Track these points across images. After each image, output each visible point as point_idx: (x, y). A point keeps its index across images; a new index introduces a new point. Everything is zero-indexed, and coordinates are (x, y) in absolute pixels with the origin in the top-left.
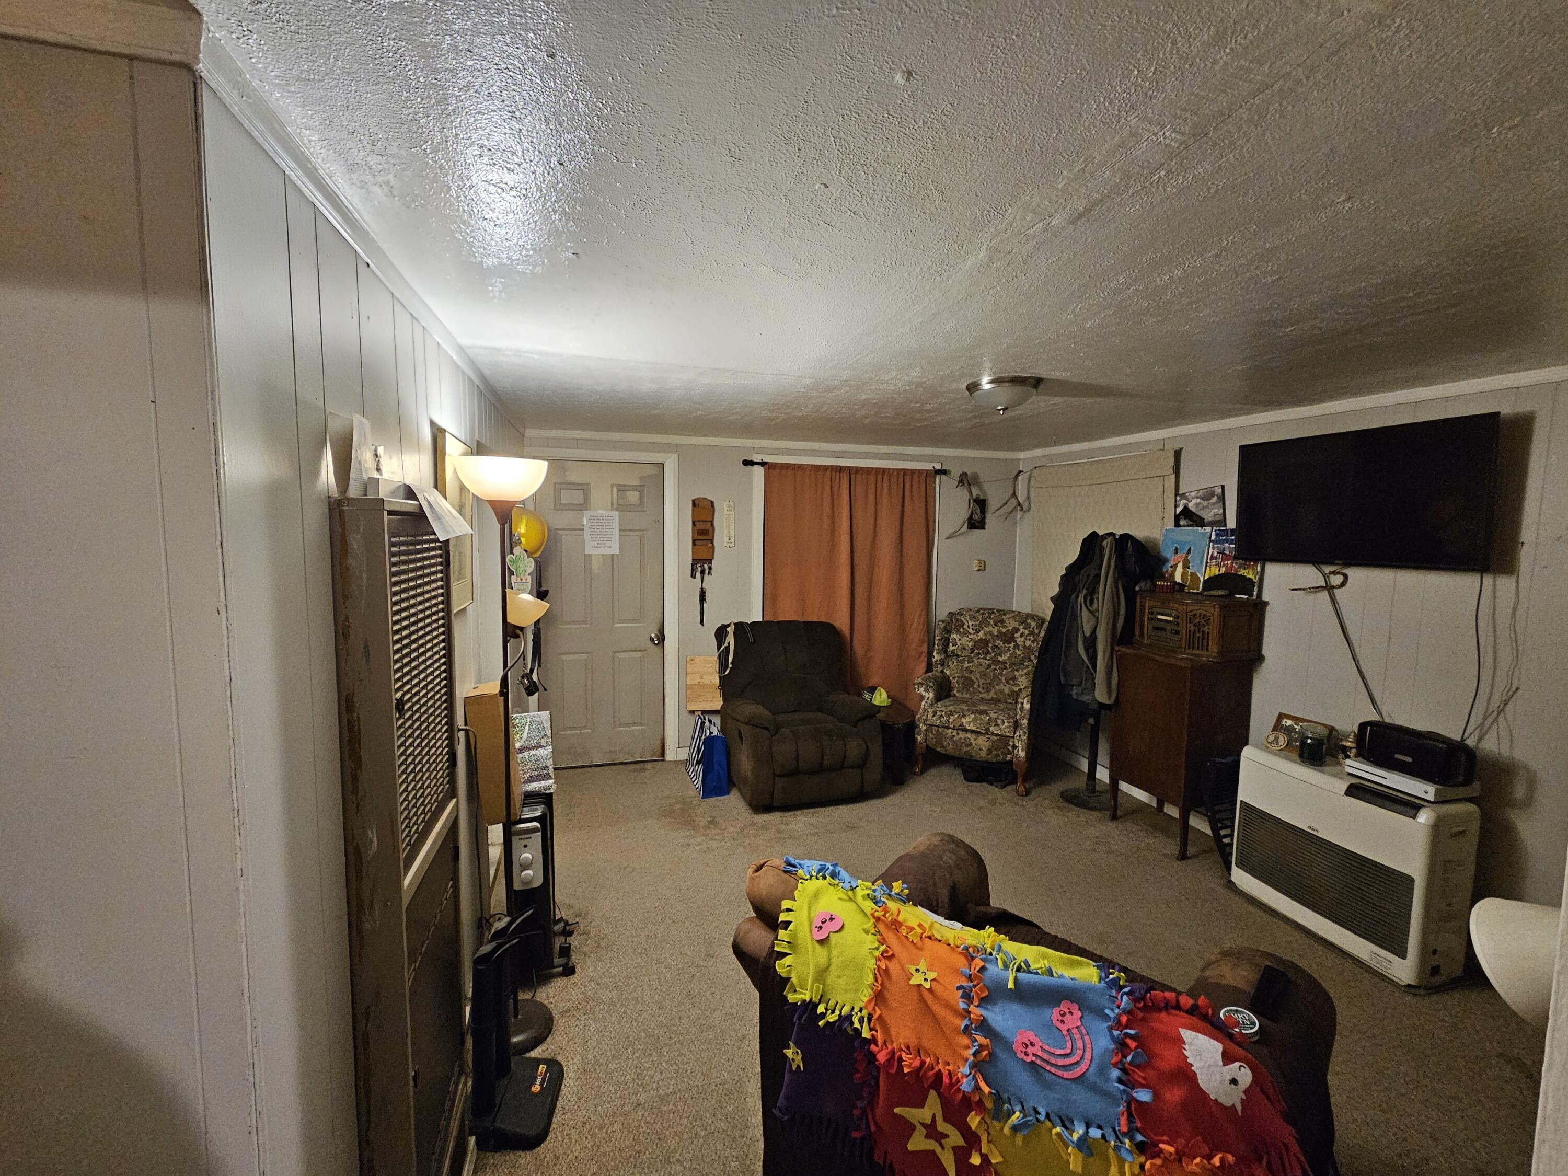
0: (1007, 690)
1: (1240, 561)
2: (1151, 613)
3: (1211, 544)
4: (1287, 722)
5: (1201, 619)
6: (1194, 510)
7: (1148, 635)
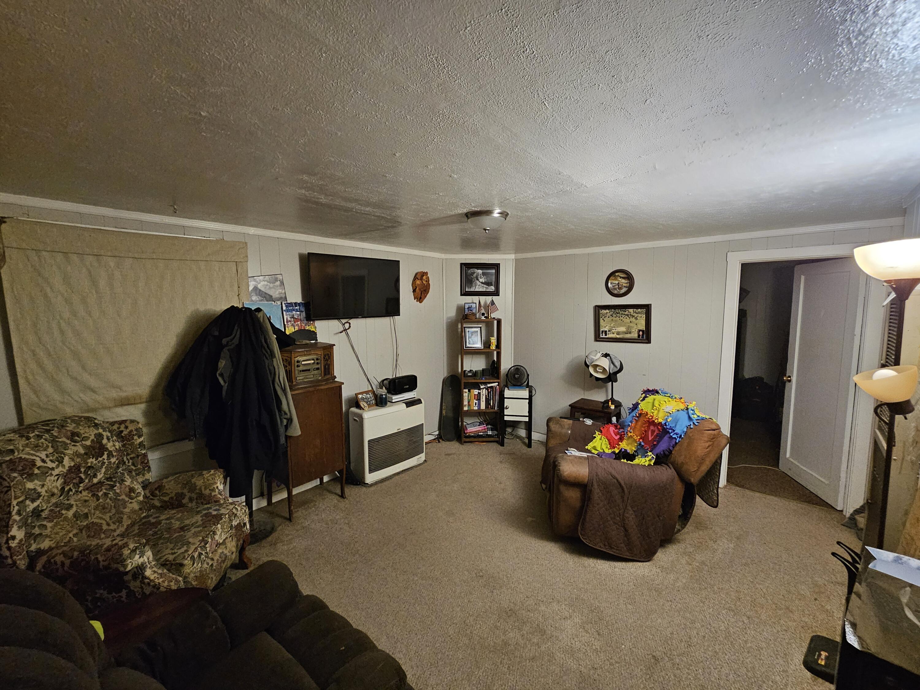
0: (136, 506)
1: (305, 322)
2: (298, 362)
3: (284, 313)
4: (360, 396)
5: (327, 357)
6: (263, 289)
7: (296, 378)
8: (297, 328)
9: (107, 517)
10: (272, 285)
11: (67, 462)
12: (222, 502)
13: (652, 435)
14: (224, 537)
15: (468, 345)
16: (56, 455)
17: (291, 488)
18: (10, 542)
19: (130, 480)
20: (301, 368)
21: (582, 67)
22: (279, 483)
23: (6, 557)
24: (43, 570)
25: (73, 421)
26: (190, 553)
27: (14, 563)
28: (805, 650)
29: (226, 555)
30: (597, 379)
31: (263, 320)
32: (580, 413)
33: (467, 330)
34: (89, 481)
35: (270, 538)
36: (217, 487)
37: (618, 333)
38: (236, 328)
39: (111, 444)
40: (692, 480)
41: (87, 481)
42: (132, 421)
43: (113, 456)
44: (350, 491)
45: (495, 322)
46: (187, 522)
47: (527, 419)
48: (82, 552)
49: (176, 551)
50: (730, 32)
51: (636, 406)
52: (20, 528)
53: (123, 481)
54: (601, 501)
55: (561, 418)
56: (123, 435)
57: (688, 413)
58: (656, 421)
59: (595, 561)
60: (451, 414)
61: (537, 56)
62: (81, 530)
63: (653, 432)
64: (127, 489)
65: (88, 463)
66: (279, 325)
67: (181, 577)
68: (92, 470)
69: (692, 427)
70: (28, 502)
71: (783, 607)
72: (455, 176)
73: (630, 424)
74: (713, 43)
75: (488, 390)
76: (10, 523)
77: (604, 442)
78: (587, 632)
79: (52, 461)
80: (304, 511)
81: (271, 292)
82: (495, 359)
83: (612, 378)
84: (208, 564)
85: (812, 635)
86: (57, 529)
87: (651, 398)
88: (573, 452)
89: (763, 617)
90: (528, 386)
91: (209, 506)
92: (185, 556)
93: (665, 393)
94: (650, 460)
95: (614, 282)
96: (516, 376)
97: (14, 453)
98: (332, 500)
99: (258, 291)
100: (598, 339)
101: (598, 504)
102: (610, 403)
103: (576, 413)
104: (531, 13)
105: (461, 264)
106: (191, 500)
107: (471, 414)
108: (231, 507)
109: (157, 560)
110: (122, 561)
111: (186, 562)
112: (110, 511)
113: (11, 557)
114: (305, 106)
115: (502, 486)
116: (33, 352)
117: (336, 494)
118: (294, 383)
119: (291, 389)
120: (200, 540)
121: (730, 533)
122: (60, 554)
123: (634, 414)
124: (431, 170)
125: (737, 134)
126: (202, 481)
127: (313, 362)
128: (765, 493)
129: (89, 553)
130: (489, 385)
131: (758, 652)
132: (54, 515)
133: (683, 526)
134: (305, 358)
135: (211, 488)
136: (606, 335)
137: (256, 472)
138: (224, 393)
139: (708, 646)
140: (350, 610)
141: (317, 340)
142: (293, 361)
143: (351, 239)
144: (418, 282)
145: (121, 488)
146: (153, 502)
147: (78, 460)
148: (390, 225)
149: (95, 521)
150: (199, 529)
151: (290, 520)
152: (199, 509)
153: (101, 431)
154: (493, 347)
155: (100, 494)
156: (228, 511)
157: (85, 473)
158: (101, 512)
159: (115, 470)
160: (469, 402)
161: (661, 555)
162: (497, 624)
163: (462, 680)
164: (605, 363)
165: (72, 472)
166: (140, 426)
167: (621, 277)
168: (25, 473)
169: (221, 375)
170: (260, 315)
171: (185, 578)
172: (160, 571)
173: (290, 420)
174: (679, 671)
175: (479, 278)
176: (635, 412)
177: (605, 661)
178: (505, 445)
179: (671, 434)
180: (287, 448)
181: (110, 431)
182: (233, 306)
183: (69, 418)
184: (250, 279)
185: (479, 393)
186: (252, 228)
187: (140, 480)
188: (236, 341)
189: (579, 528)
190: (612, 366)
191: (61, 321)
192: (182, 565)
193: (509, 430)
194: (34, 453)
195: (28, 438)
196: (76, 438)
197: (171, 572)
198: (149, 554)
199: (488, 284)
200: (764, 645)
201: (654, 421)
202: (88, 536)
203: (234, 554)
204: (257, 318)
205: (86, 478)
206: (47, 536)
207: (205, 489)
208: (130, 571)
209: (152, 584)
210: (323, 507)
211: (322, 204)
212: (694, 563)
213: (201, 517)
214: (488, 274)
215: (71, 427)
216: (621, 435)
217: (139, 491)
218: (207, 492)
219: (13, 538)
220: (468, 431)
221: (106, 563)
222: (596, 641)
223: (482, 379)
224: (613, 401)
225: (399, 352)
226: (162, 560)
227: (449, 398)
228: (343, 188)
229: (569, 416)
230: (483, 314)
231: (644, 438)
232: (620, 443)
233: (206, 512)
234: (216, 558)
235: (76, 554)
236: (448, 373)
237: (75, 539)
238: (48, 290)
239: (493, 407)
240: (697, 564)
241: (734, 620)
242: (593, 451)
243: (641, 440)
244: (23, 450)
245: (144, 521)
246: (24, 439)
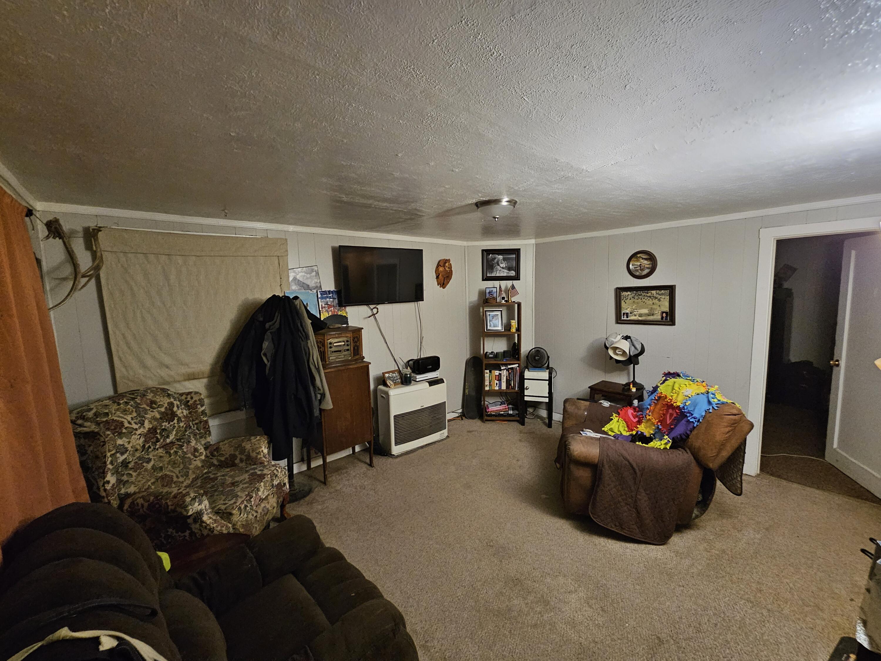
0: (199, 464)
1: (338, 308)
2: (330, 343)
3: (319, 300)
4: (387, 375)
5: (356, 340)
6: (301, 279)
7: (329, 358)
8: (330, 314)
9: (177, 471)
10: (308, 276)
11: (147, 425)
12: (266, 464)
13: (670, 419)
14: (266, 494)
15: (489, 328)
16: (139, 419)
17: (325, 455)
18: (106, 485)
19: (194, 442)
20: (333, 349)
21: (552, 62)
22: (317, 451)
23: (103, 497)
24: (129, 509)
25: (152, 391)
26: (237, 504)
27: (109, 502)
28: (831, 650)
29: (268, 509)
30: (617, 361)
31: (300, 307)
32: (601, 395)
33: (488, 313)
34: (164, 440)
35: (307, 499)
36: (262, 451)
37: (640, 315)
38: (277, 314)
39: (180, 411)
40: (711, 465)
41: (162, 441)
42: (196, 393)
43: (182, 421)
44: (378, 461)
45: (516, 305)
46: (237, 479)
47: (547, 400)
48: (156, 497)
49: (227, 502)
50: (696, 13)
51: (655, 389)
52: (113, 474)
53: (189, 442)
54: (612, 482)
55: (578, 399)
56: (189, 404)
57: (708, 397)
58: (674, 405)
59: (606, 540)
60: (473, 394)
61: (505, 57)
62: (157, 480)
63: (671, 415)
64: (193, 450)
65: (162, 426)
66: (314, 312)
67: (231, 523)
68: (166, 432)
69: (711, 411)
70: (118, 455)
71: (812, 604)
72: (457, 170)
73: (649, 407)
74: (679, 25)
75: (508, 371)
76: (106, 470)
77: (621, 424)
78: (590, 607)
79: (136, 423)
80: (337, 476)
81: (308, 282)
82: (516, 342)
83: (633, 360)
84: (253, 515)
85: (843, 636)
86: (139, 478)
87: (671, 381)
88: (589, 433)
89: (786, 611)
90: (548, 367)
91: (255, 466)
92: (233, 507)
93: (686, 376)
94: (666, 444)
95: (636, 263)
96: (537, 358)
97: (108, 415)
98: (362, 468)
99: (297, 281)
100: (619, 322)
101: (609, 485)
102: (631, 386)
103: (596, 395)
104: (489, 21)
105: (483, 251)
106: (241, 461)
107: (492, 393)
108: (273, 468)
109: (213, 508)
110: (185, 507)
111: (234, 512)
112: (179, 467)
113: (107, 497)
114: (311, 120)
115: (520, 463)
116: (123, 335)
117: (365, 463)
118: (327, 363)
119: (324, 368)
120: (246, 495)
121: (758, 523)
122: (140, 498)
123: (652, 397)
124: (432, 166)
125: (736, 109)
126: (250, 445)
127: (343, 343)
128: (805, 485)
129: (161, 499)
130: (509, 367)
131: (776, 647)
132: (138, 467)
133: (702, 512)
134: (336, 340)
135: (257, 451)
136: (627, 317)
137: (294, 440)
138: (267, 371)
139: (720, 634)
140: (370, 565)
141: (348, 324)
142: (326, 343)
143: (378, 231)
144: (441, 269)
145: (187, 448)
146: (212, 460)
147: (156, 423)
148: (409, 217)
149: (168, 473)
150: (246, 485)
151: (325, 483)
152: (247, 469)
153: (172, 400)
154: (513, 330)
155: (172, 452)
156: (270, 472)
157: (161, 434)
158: (172, 467)
159: (184, 433)
160: (490, 382)
161: (676, 540)
162: (503, 590)
163: (466, 637)
164: (625, 346)
165: (151, 433)
166: (202, 397)
167: (643, 259)
168: (117, 432)
169: (265, 355)
170: (297, 302)
171: (234, 525)
172: (214, 518)
173: (323, 395)
174: (684, 655)
175: (500, 264)
176: (654, 395)
177: (606, 636)
178: (526, 424)
179: (689, 418)
180: (321, 419)
181: (179, 401)
182: (274, 295)
183: (149, 389)
184: (290, 271)
185: (500, 374)
186: (291, 226)
187: (203, 443)
188: (277, 325)
189: (590, 507)
190: (633, 348)
191: (143, 310)
192: (231, 514)
193: (530, 410)
194: (123, 416)
195: (119, 404)
196: (154, 405)
197: (223, 519)
198: (206, 503)
199: (509, 269)
200: (783, 640)
201: (672, 405)
202: (163, 486)
203: (275, 508)
204: (295, 305)
205: (161, 438)
206: (132, 483)
207: (253, 451)
208: (191, 515)
209: (208, 527)
210: (354, 474)
211: (345, 203)
212: (713, 551)
213: (249, 475)
214: (509, 259)
215: (150, 396)
216: (640, 418)
217: (201, 451)
218: (254, 455)
219: (108, 482)
220: (490, 410)
221: (173, 507)
222: (599, 616)
223: (503, 361)
224: (635, 383)
225: (423, 335)
226: (216, 509)
227: (471, 378)
228: (359, 187)
229: (588, 398)
230: (503, 298)
231: (662, 421)
232: (638, 426)
233: (253, 471)
234: (260, 511)
235: (152, 498)
236: (470, 355)
237: (153, 487)
238: (133, 284)
239: (514, 388)
240: (718, 552)
241: (751, 611)
242: (610, 433)
243: (659, 424)
244: (115, 414)
245: (205, 476)
246: (116, 404)
